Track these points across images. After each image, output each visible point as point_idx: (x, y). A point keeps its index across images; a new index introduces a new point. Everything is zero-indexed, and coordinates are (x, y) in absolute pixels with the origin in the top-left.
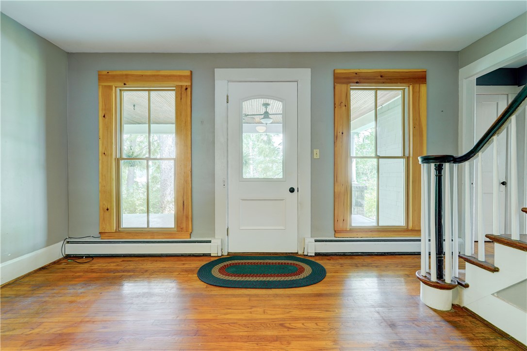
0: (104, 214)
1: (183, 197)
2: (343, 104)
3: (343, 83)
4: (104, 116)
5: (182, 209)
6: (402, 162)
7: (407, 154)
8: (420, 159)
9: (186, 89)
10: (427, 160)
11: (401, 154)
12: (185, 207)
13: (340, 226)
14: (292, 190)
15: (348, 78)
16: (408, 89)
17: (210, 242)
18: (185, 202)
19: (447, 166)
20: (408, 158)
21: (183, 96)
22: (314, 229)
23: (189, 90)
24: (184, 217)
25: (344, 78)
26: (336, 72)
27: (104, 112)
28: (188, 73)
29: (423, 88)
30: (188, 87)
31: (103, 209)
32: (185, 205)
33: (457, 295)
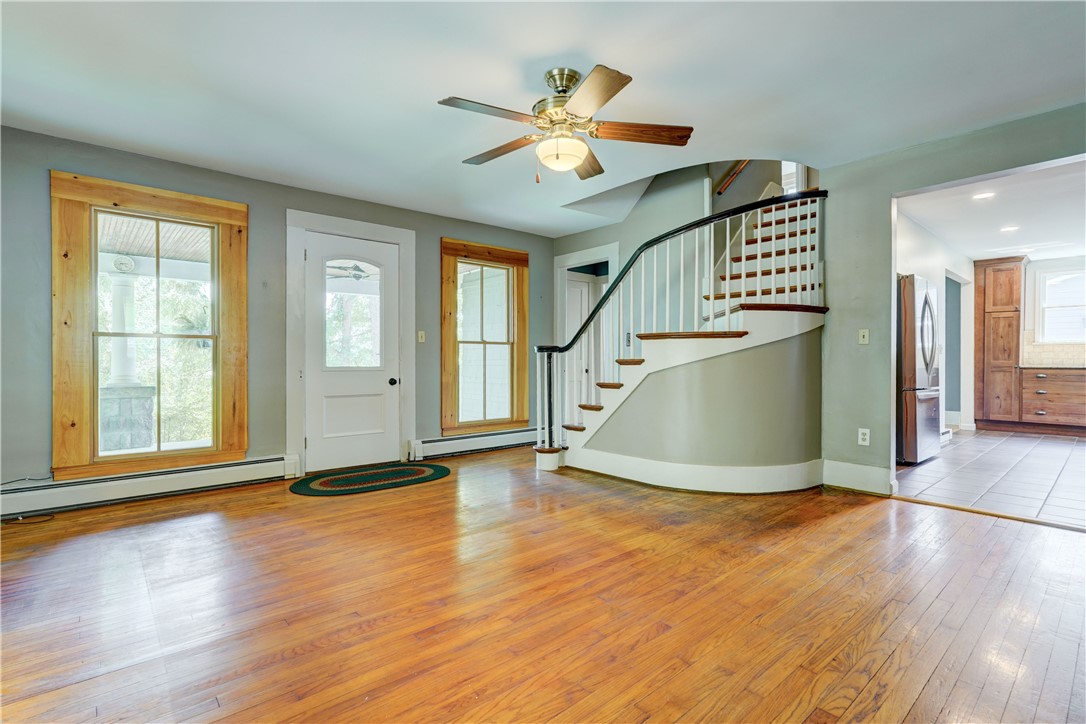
0: (63, 434)
1: (234, 396)
2: (451, 280)
3: (452, 255)
4: (66, 255)
5: (231, 416)
6: (507, 348)
7: (511, 340)
8: (536, 348)
9: (240, 231)
10: (541, 349)
11: (505, 340)
12: (237, 411)
13: (448, 422)
14: (393, 382)
15: (456, 250)
16: (513, 270)
17: (282, 459)
18: (237, 404)
19: (555, 354)
20: (513, 344)
21: (235, 241)
22: (420, 429)
23: (244, 233)
24: (236, 427)
25: (452, 249)
26: (444, 240)
27: (65, 248)
28: (243, 208)
29: (526, 270)
30: (242, 229)
31: (62, 424)
32: (237, 408)
33: (562, 458)
